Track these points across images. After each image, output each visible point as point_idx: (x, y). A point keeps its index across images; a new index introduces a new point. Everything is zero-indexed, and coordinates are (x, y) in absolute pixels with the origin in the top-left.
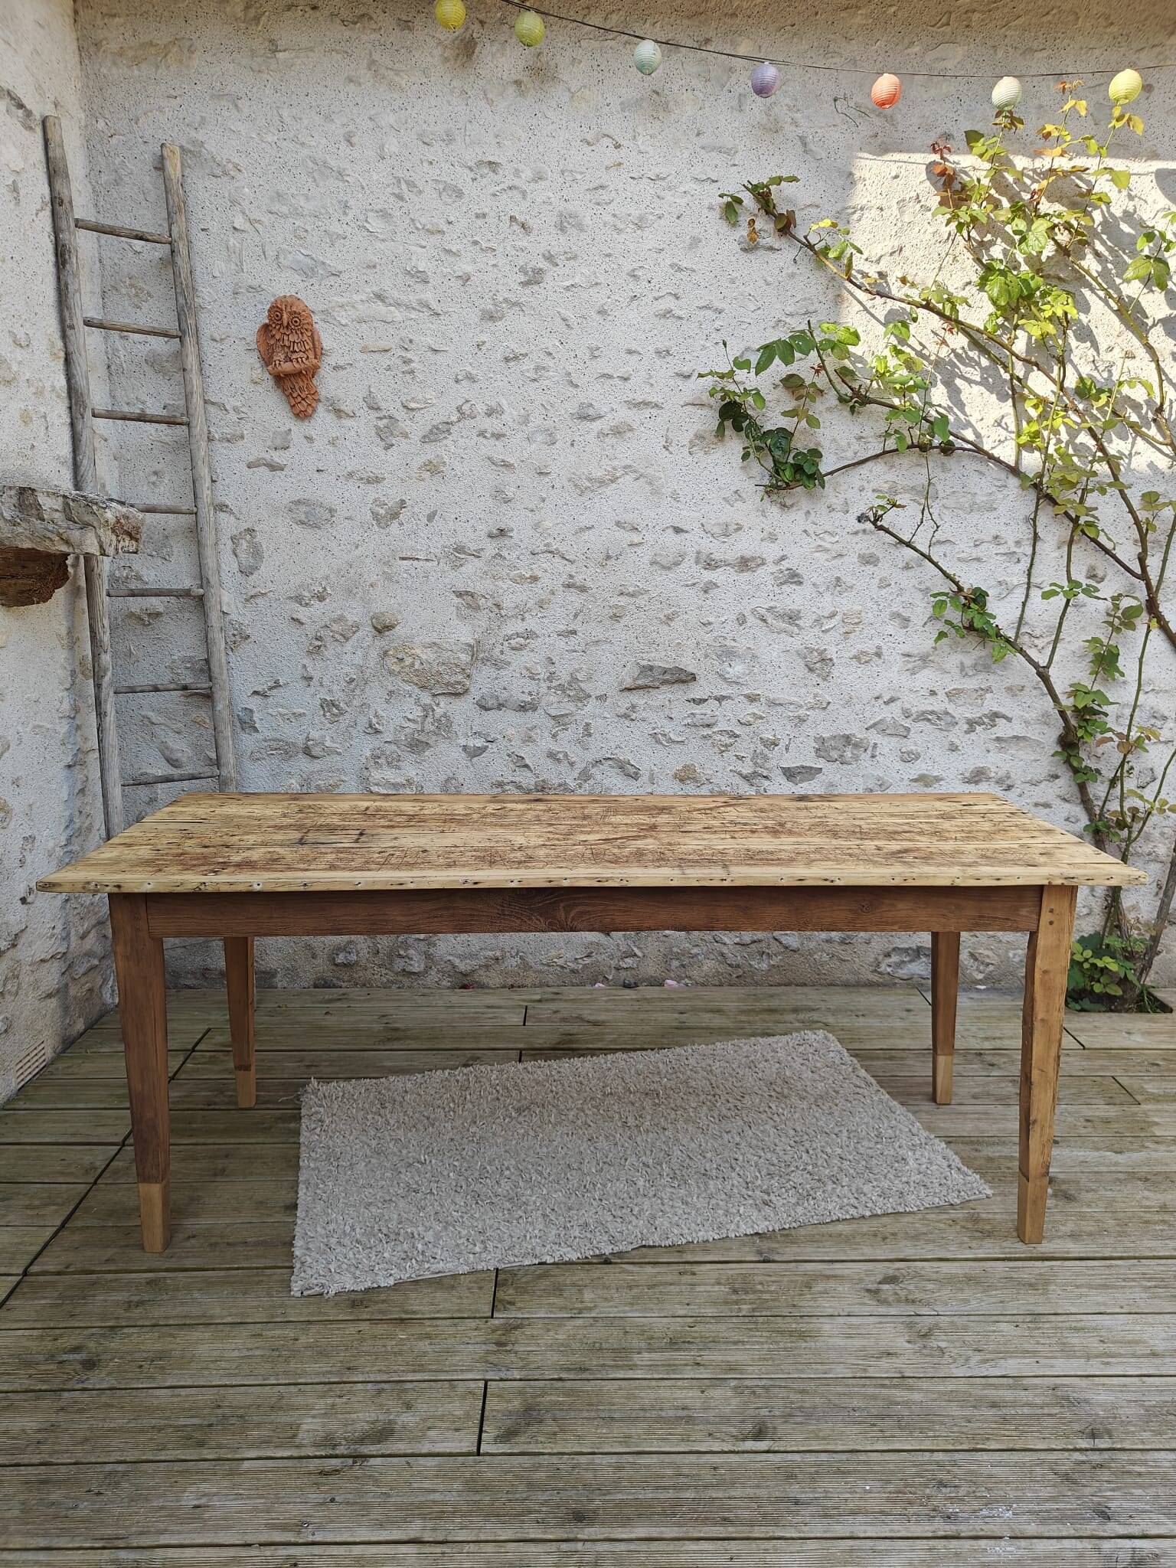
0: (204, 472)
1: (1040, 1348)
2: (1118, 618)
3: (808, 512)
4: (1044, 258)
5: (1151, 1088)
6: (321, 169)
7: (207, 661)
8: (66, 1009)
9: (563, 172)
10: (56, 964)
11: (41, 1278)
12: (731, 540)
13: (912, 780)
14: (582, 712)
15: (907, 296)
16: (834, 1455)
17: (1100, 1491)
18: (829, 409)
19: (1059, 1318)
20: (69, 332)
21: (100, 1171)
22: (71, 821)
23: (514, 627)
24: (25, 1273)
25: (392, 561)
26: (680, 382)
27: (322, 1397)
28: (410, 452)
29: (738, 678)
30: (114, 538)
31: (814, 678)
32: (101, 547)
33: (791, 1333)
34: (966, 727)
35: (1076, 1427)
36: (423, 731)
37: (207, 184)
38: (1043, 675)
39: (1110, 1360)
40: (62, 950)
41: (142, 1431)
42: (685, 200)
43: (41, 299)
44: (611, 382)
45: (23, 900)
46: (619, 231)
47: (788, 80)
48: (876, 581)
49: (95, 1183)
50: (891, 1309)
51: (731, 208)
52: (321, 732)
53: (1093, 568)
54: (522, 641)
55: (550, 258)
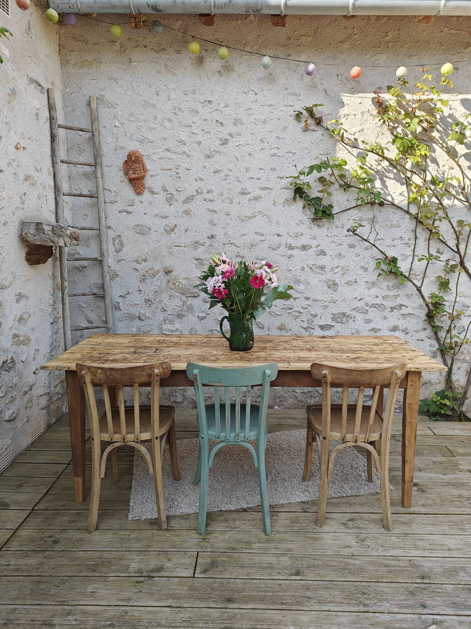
0: (103, 215)
1: (406, 546)
2: (449, 268)
3: (328, 228)
4: (417, 132)
5: (460, 450)
6: (147, 104)
7: (103, 284)
8: (49, 413)
9: (236, 104)
10: (46, 396)
11: (39, 512)
12: (299, 239)
13: (369, 330)
15: (365, 147)
16: (325, 582)
17: (423, 598)
18: (336, 190)
19: (415, 535)
20: (55, 165)
21: (60, 473)
22: (52, 343)
24: (33, 510)
25: (172, 247)
26: (279, 180)
27: (139, 556)
28: (178, 206)
29: (302, 291)
30: (70, 240)
31: (330, 291)
32: (65, 243)
33: (312, 538)
34: (390, 310)
35: (417, 575)
36: (182, 310)
37: (106, 110)
38: (419, 290)
39: (432, 551)
40: (48, 391)
41: (74, 566)
42: (281, 113)
43: (46, 153)
44: (253, 180)
45: (34, 373)
46: (256, 125)
47: (320, 69)
48: (355, 254)
49: (58, 478)
50: (351, 530)
51: (298, 116)
52: (144, 311)
53: (438, 249)
55: (231, 135)
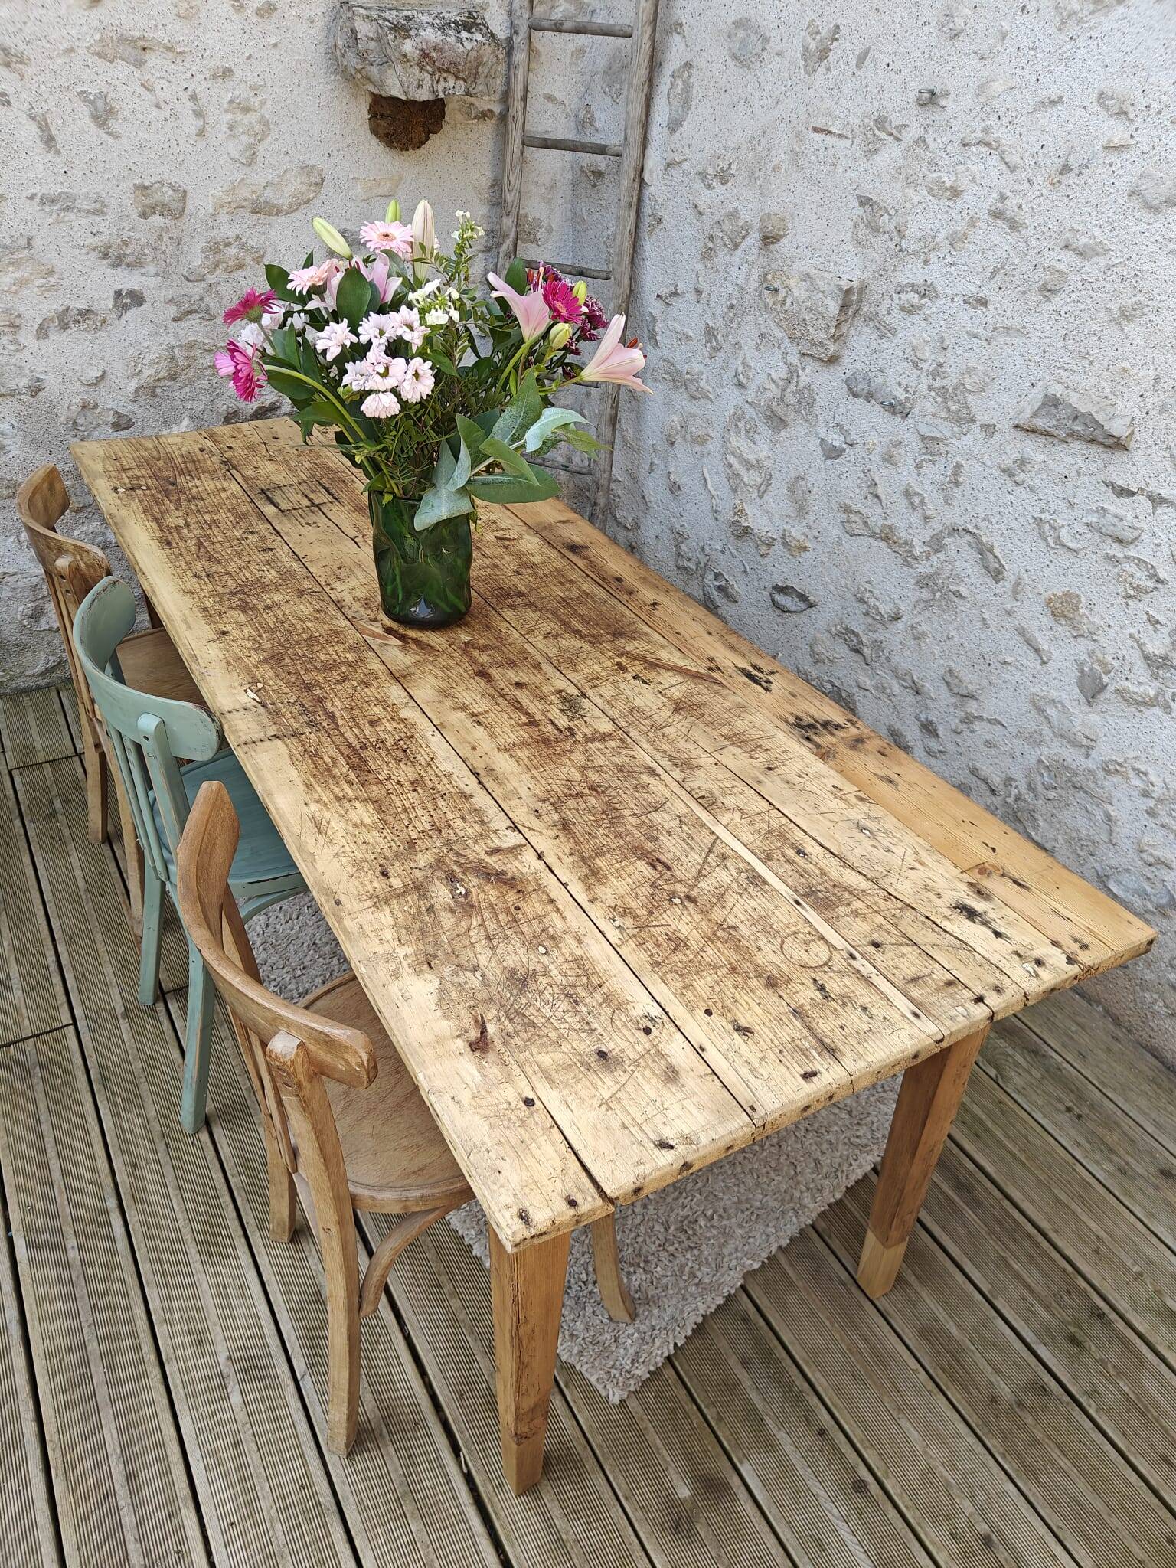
14: (958, 444)
23: (913, 272)
25: (805, 132)
36: (782, 399)
52: (700, 366)
54: (913, 297)
